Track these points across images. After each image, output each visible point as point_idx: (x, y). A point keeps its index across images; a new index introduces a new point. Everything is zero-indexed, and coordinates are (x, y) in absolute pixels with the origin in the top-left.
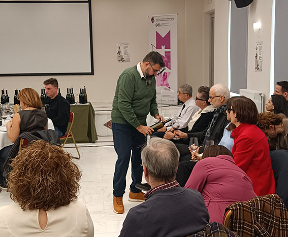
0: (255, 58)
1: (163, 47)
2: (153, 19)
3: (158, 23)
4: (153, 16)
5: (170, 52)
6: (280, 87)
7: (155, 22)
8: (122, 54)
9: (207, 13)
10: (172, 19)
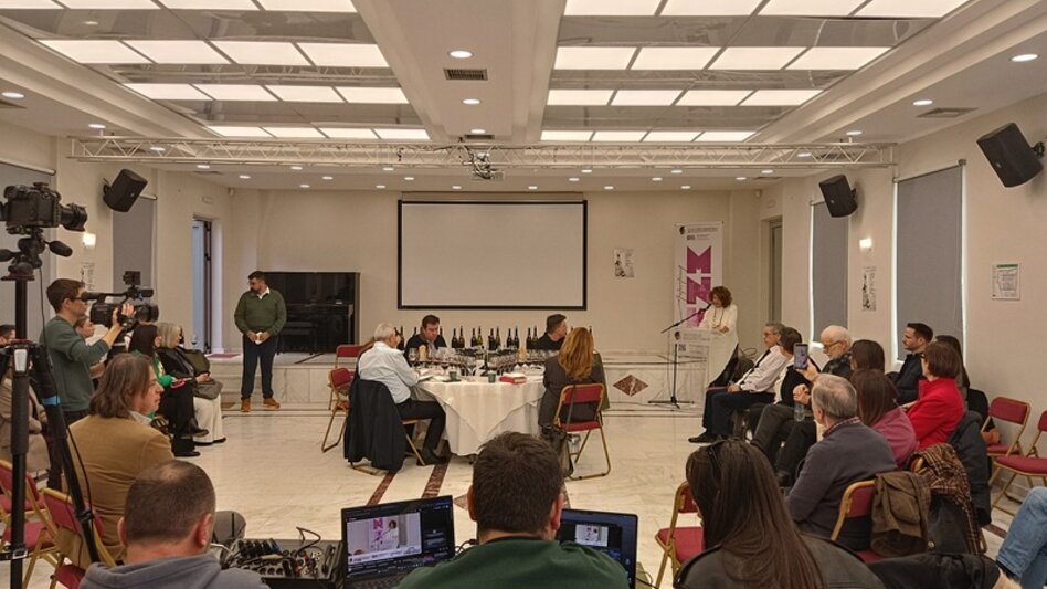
0: (862, 291)
1: (699, 271)
2: (682, 229)
3: (691, 234)
4: (681, 225)
5: (709, 279)
6: (911, 331)
7: (686, 234)
8: (623, 265)
9: (764, 221)
10: (715, 229)
